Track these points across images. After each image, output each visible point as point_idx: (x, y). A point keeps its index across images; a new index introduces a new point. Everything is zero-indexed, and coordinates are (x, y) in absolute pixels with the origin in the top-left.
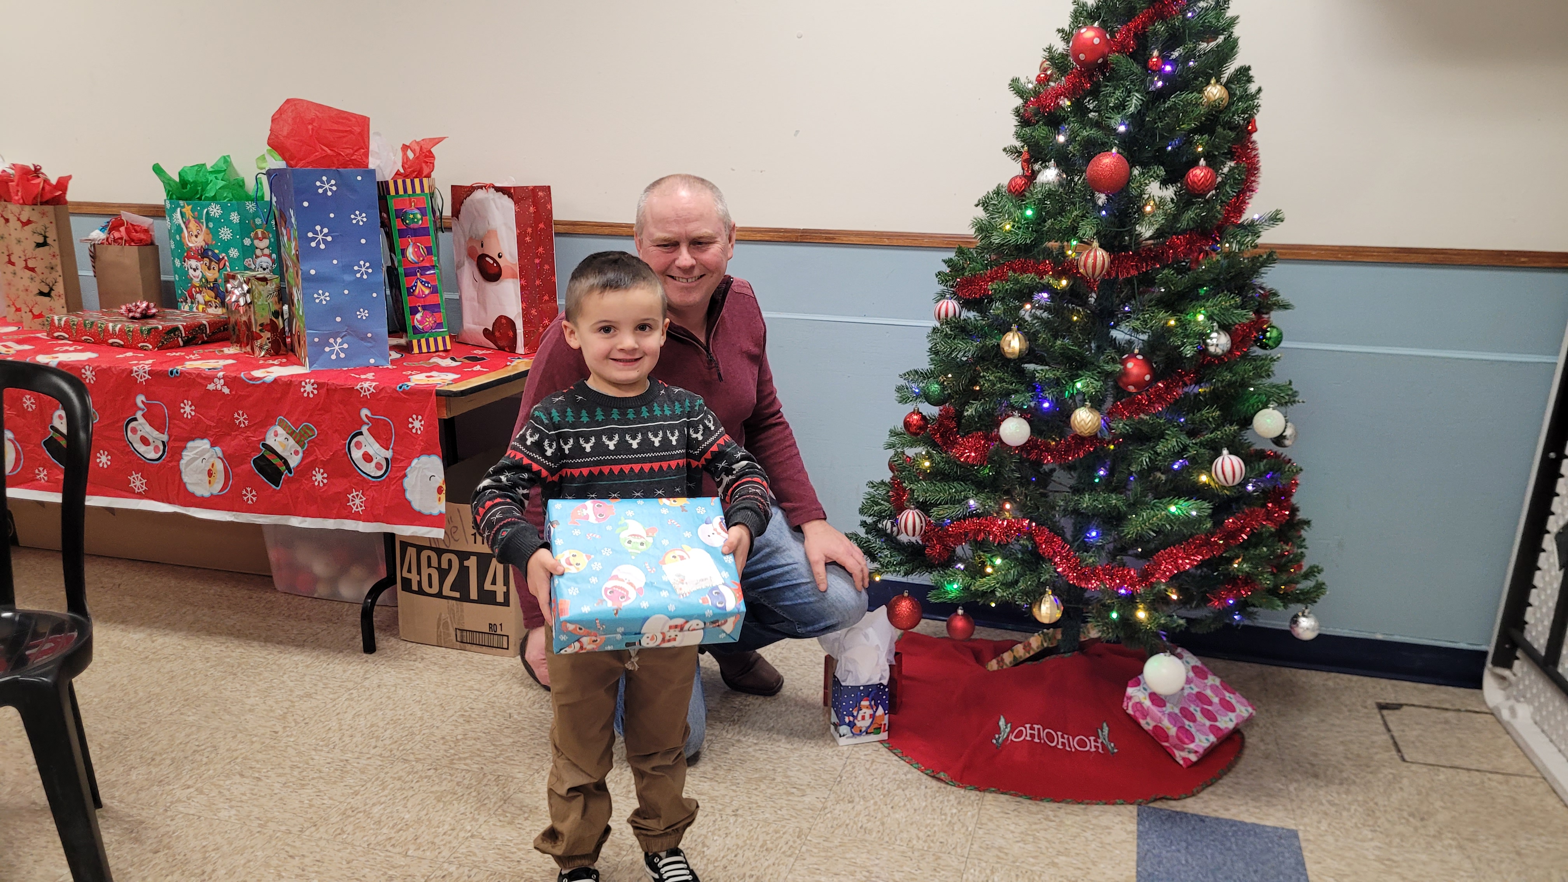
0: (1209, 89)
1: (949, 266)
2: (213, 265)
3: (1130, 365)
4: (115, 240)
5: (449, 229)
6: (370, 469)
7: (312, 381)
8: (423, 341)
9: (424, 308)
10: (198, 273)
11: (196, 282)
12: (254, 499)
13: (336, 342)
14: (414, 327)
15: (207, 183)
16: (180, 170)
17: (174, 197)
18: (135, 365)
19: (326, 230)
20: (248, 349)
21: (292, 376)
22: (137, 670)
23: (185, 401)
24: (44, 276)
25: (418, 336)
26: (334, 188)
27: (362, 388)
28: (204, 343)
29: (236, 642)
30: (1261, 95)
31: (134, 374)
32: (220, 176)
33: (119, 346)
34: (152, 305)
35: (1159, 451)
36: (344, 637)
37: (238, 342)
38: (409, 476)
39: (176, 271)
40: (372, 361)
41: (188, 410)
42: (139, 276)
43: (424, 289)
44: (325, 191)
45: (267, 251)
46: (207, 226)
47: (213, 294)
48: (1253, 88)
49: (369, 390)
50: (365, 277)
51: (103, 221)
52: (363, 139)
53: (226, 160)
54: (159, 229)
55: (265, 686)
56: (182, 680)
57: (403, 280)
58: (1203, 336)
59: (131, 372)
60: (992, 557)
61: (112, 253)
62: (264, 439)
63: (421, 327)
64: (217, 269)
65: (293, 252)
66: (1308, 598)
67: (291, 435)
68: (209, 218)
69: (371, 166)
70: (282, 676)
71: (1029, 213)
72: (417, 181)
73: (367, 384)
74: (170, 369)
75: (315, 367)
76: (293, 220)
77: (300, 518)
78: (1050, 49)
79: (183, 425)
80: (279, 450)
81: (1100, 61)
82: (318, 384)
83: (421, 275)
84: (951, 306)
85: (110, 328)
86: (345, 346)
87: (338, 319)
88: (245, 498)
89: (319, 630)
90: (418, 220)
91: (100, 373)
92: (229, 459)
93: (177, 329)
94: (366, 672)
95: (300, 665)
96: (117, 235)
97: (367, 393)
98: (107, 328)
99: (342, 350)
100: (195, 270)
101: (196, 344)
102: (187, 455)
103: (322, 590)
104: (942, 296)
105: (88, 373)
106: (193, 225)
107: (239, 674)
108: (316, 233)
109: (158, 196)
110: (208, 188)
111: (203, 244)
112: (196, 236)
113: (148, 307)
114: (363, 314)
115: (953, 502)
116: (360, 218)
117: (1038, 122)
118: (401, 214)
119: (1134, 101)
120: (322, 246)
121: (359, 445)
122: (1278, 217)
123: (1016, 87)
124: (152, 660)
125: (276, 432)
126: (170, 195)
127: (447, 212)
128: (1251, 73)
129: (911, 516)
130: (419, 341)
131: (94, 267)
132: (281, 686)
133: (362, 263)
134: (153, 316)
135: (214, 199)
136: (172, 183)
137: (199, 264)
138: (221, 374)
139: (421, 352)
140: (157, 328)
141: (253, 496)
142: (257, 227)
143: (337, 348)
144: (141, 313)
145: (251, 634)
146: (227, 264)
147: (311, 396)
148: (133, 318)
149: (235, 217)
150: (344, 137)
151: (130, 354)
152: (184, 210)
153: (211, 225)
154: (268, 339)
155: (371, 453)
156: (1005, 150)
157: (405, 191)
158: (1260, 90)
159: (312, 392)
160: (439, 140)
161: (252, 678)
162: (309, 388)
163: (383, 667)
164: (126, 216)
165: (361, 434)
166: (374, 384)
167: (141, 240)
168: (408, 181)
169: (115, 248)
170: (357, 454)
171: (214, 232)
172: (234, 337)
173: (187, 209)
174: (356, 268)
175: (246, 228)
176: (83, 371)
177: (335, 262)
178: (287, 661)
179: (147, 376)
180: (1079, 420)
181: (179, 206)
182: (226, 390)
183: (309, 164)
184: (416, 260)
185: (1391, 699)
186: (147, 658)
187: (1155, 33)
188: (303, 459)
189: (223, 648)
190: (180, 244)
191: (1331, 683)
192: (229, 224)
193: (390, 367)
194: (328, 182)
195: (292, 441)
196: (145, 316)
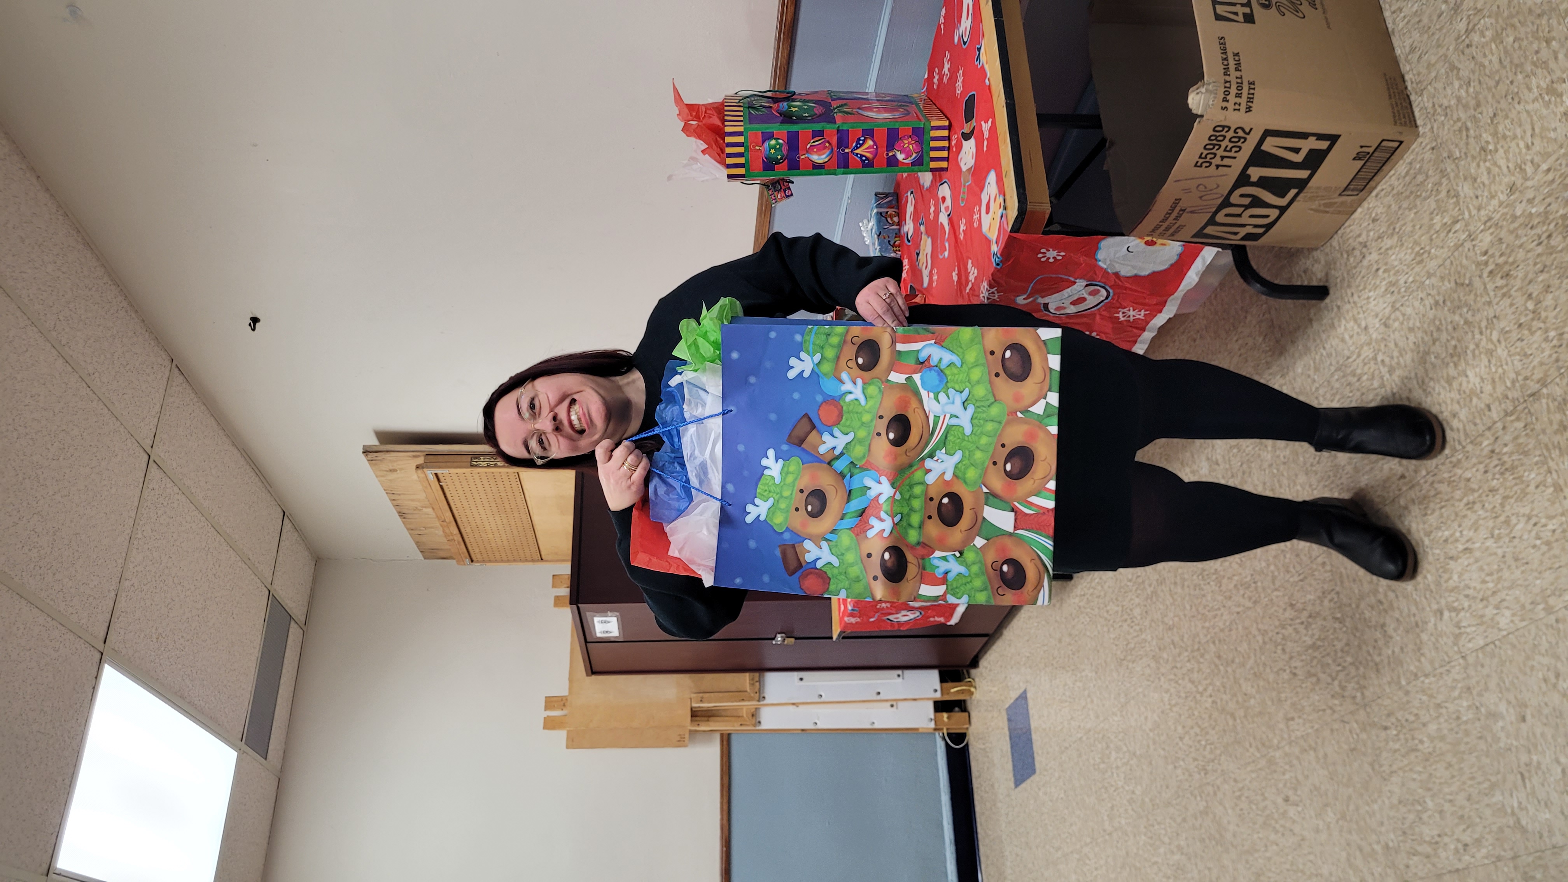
6: (1095, 299)
8: (933, 154)
9: (890, 146)
43: (866, 146)
63: (914, 155)
72: (729, 139)
83: (847, 147)
121: (1060, 307)
139: (946, 159)
155: (1074, 297)
165: (1045, 305)
168: (729, 150)
184: (828, 152)
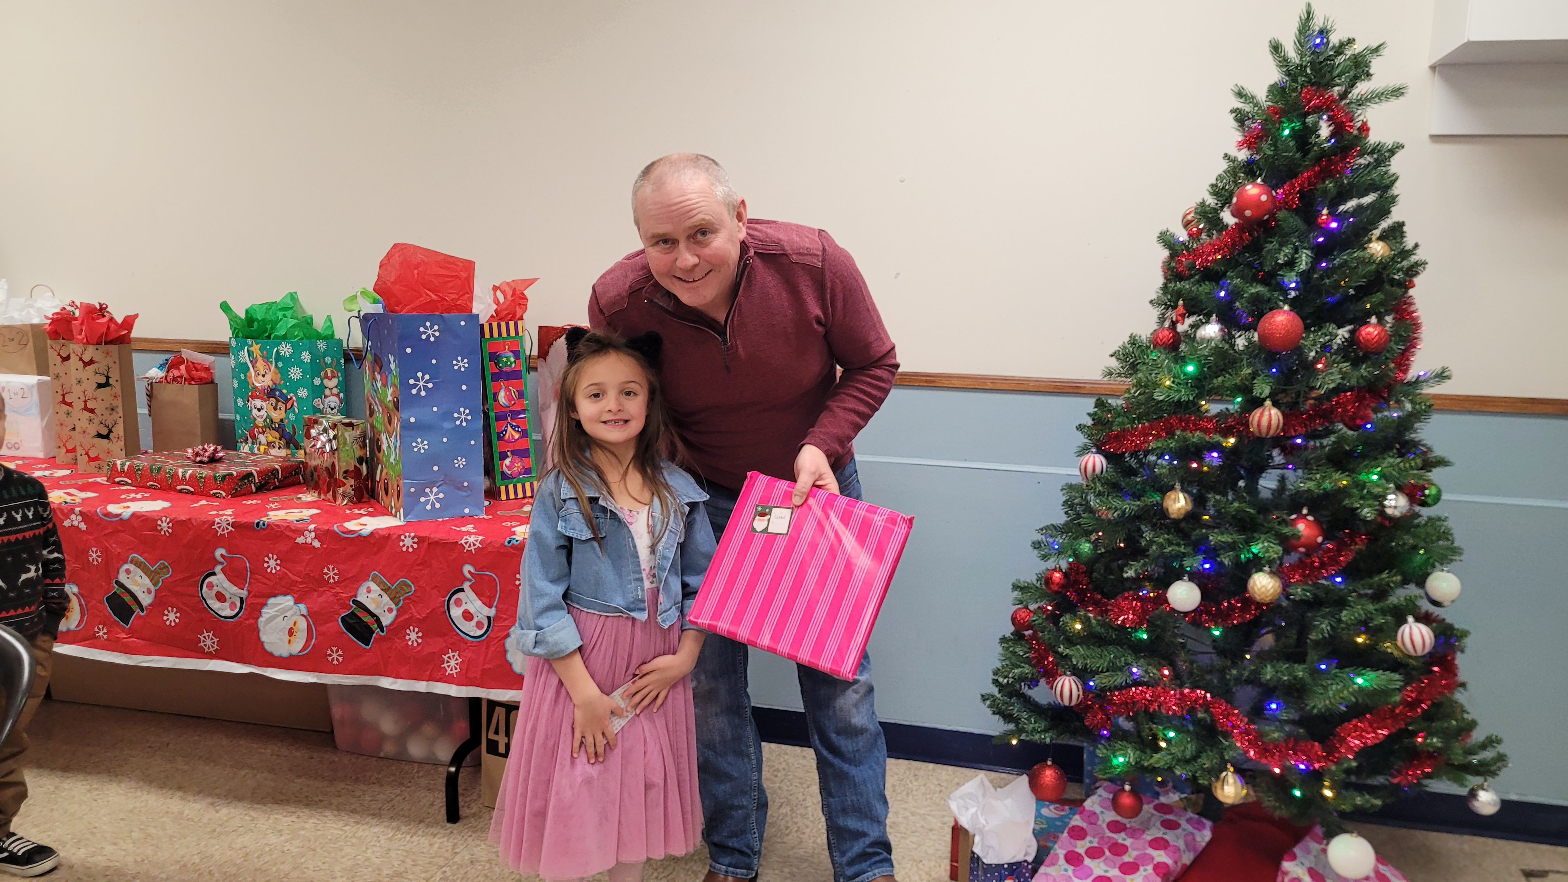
0: (1371, 245)
1: (1093, 420)
2: (280, 405)
3: (1301, 526)
4: (175, 379)
5: (535, 369)
6: (470, 628)
7: (413, 534)
8: (511, 487)
9: (514, 453)
10: (263, 413)
11: (260, 422)
12: (341, 659)
13: (431, 492)
14: (503, 473)
15: (278, 321)
16: (247, 307)
17: (240, 335)
18: (218, 516)
19: (427, 377)
20: (330, 495)
21: (390, 528)
22: (206, 846)
23: (270, 555)
24: (104, 418)
25: (506, 482)
26: (437, 334)
27: (466, 543)
28: (276, 488)
29: (307, 811)
30: (1418, 251)
31: (216, 526)
32: (289, 313)
33: (189, 492)
34: (219, 448)
35: (1344, 619)
36: (422, 804)
37: (316, 487)
38: (512, 636)
39: (237, 410)
40: (467, 511)
41: (272, 564)
42: (198, 416)
43: (514, 433)
44: (428, 337)
45: (335, 391)
46: (276, 366)
47: (277, 435)
48: (1409, 243)
49: (474, 545)
50: (464, 424)
51: (162, 358)
52: (469, 286)
53: (293, 297)
54: (221, 366)
55: (350, 863)
56: (258, 858)
57: (493, 424)
58: (1381, 498)
59: (213, 523)
60: (1164, 729)
61: (171, 392)
62: (355, 596)
63: (509, 472)
64: (283, 409)
65: (390, 398)
66: (1486, 770)
67: (385, 591)
68: (278, 357)
69: (475, 311)
70: (365, 852)
71: (1190, 368)
72: (512, 324)
73: (472, 539)
74: (257, 521)
75: (410, 518)
76: (393, 366)
77: (391, 680)
78: (1203, 204)
79: (265, 581)
80: (371, 607)
81: (1266, 217)
82: (418, 538)
83: (512, 419)
84: (1096, 461)
85: (180, 474)
86: (441, 496)
87: (436, 468)
88: (330, 658)
89: (393, 796)
90: (511, 363)
91: (177, 524)
92: (313, 616)
93: (250, 474)
94: (455, 845)
95: (382, 838)
96: (176, 373)
97: (473, 548)
98: (176, 473)
99: (438, 500)
100: (259, 410)
101: (269, 490)
102: (267, 612)
103: (389, 748)
104: (1084, 450)
105: (164, 524)
106: (260, 364)
107: (318, 850)
108: (417, 379)
109: (223, 333)
110: (278, 326)
111: (271, 383)
112: (263, 376)
113: (215, 450)
114: (461, 462)
115: (1113, 668)
116: (462, 364)
117: (1192, 276)
118: (495, 357)
119: (1304, 258)
120: (423, 393)
121: (458, 603)
122: (1445, 374)
123: (1166, 240)
124: (220, 834)
125: (369, 587)
126: (236, 333)
127: (535, 352)
128: (1405, 229)
129: (1067, 682)
130: (507, 488)
131: (149, 406)
132: (367, 863)
133: (462, 409)
134: (220, 460)
135: (284, 338)
136: (239, 321)
137: (264, 404)
138: (312, 527)
139: (508, 499)
140: (232, 475)
141: (339, 656)
142: (327, 365)
143: (433, 497)
144: (209, 457)
145: (321, 801)
146: (295, 404)
147: (411, 550)
148: (201, 462)
149: (306, 357)
150: (449, 282)
151: (203, 502)
152: (251, 349)
153: (280, 364)
154: (352, 486)
155: (472, 612)
156: (1151, 302)
157: (500, 334)
158: (1416, 246)
159: (412, 546)
160: (530, 282)
161: (333, 855)
162: (408, 542)
163: (470, 839)
164: (187, 354)
165: (462, 590)
166: (480, 538)
167: (201, 379)
168: (503, 324)
169: (174, 386)
170: (456, 613)
171: (283, 372)
172: (313, 484)
173: (256, 348)
174: (456, 415)
175: (316, 367)
176: (159, 522)
177: (435, 409)
178: (367, 833)
179: (230, 528)
180: (1259, 586)
181: (247, 344)
182: (317, 544)
183: (413, 309)
184: (507, 404)
185: (1534, 865)
186: (214, 831)
187: (1325, 191)
188: (397, 617)
189: (294, 818)
190: (244, 383)
191: (1466, 847)
192: (300, 363)
193: (485, 517)
194: (432, 327)
195: (386, 598)
196: (213, 460)
